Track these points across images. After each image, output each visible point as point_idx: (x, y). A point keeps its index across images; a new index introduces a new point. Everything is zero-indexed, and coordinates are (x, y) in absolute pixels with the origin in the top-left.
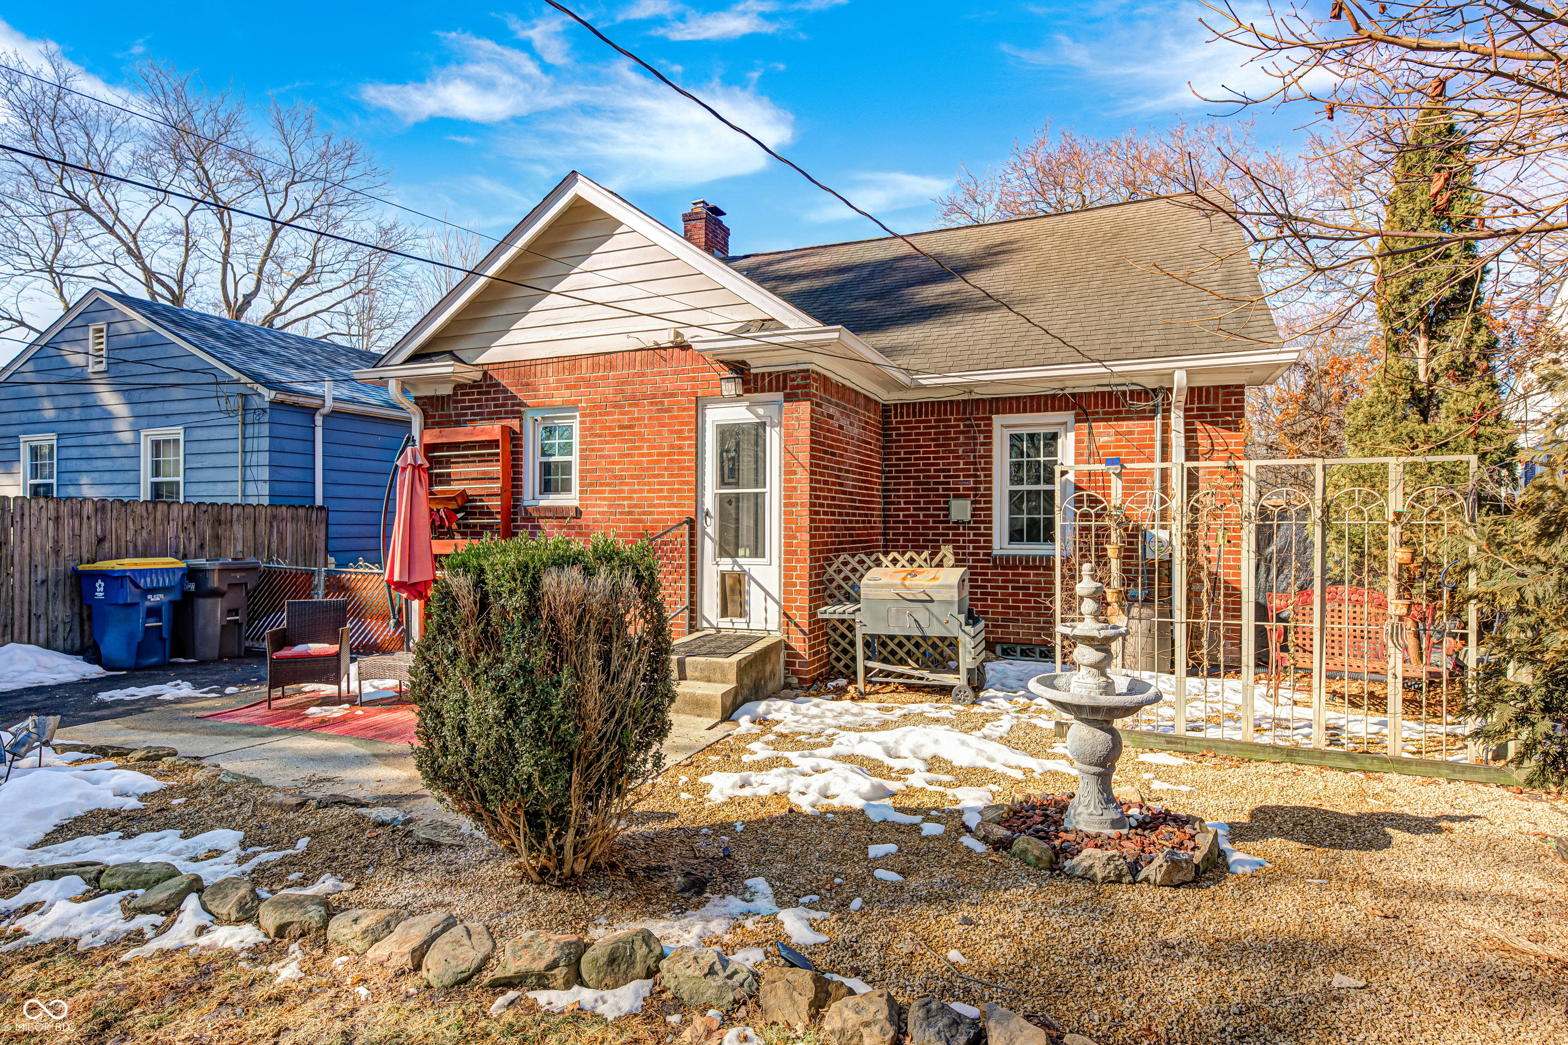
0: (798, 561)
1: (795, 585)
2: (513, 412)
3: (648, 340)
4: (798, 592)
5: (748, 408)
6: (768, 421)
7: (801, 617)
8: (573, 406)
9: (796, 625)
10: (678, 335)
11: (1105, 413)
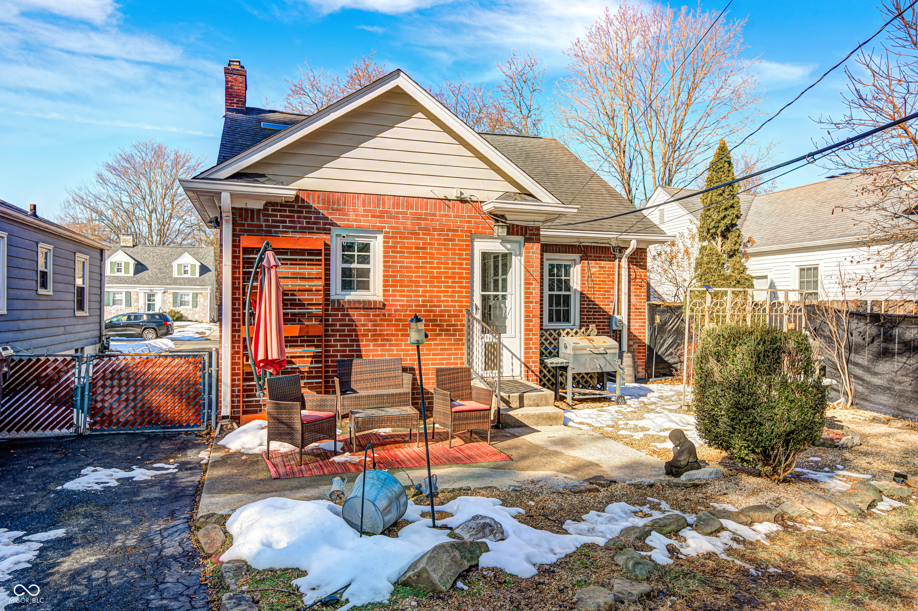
0: (533, 335)
1: (531, 348)
2: (324, 229)
3: (441, 193)
4: (533, 353)
5: (501, 243)
6: (513, 253)
7: (536, 367)
8: (380, 230)
9: (532, 371)
10: (462, 194)
11: (595, 257)
